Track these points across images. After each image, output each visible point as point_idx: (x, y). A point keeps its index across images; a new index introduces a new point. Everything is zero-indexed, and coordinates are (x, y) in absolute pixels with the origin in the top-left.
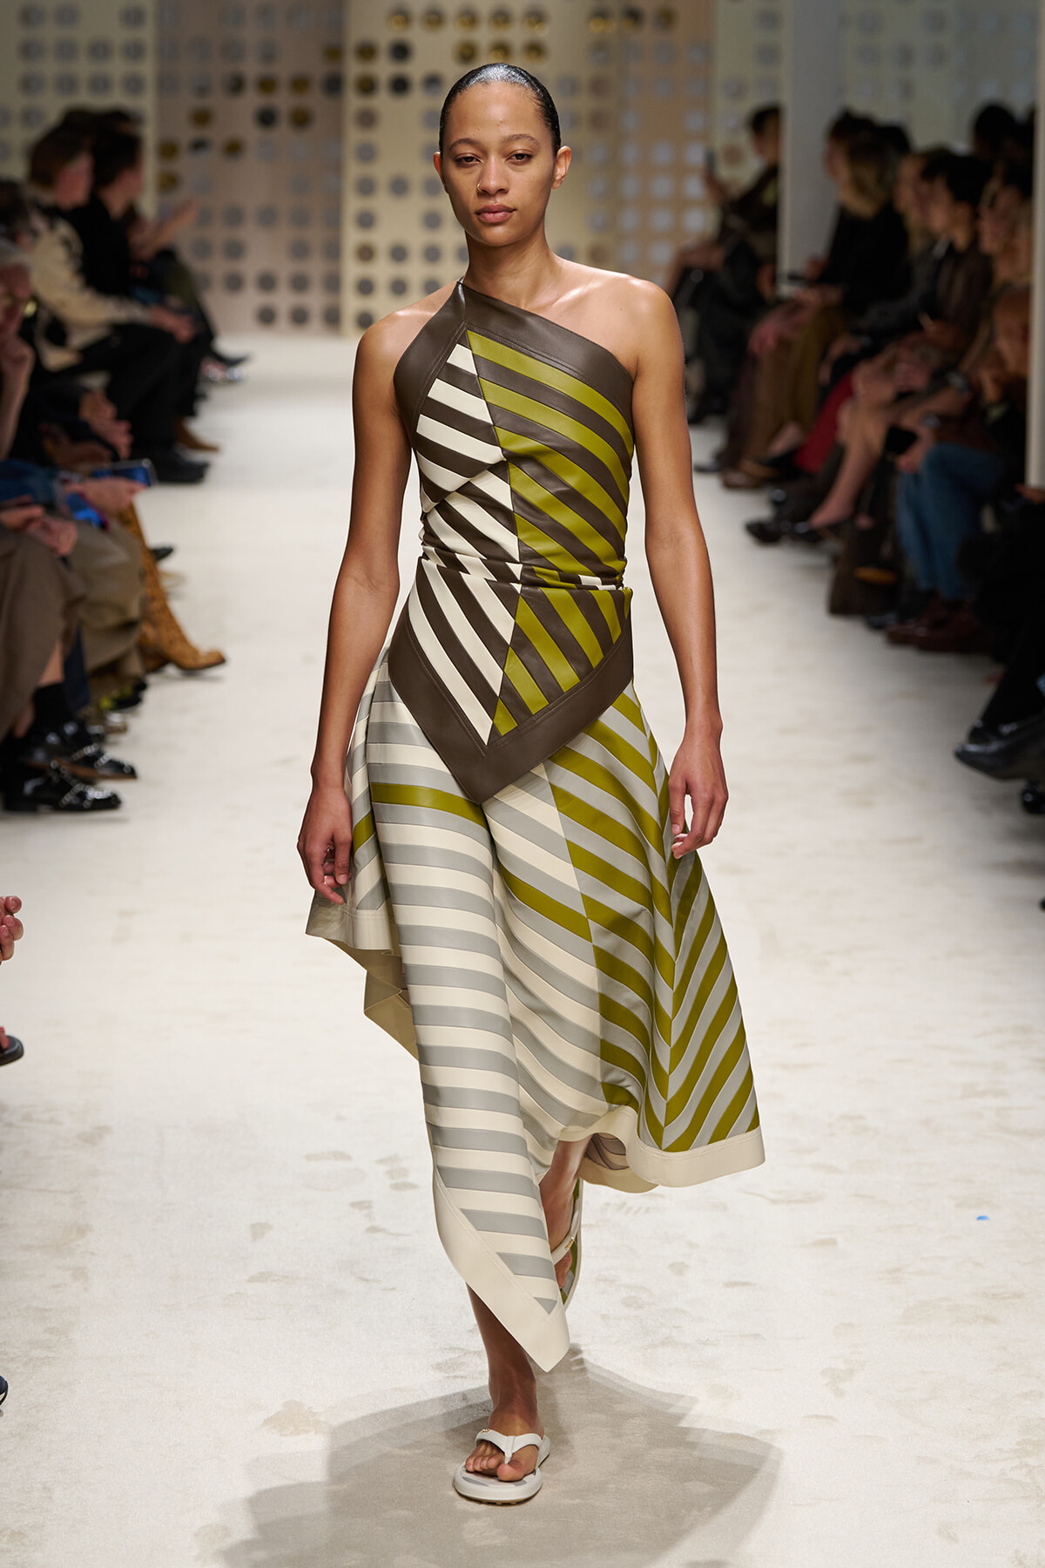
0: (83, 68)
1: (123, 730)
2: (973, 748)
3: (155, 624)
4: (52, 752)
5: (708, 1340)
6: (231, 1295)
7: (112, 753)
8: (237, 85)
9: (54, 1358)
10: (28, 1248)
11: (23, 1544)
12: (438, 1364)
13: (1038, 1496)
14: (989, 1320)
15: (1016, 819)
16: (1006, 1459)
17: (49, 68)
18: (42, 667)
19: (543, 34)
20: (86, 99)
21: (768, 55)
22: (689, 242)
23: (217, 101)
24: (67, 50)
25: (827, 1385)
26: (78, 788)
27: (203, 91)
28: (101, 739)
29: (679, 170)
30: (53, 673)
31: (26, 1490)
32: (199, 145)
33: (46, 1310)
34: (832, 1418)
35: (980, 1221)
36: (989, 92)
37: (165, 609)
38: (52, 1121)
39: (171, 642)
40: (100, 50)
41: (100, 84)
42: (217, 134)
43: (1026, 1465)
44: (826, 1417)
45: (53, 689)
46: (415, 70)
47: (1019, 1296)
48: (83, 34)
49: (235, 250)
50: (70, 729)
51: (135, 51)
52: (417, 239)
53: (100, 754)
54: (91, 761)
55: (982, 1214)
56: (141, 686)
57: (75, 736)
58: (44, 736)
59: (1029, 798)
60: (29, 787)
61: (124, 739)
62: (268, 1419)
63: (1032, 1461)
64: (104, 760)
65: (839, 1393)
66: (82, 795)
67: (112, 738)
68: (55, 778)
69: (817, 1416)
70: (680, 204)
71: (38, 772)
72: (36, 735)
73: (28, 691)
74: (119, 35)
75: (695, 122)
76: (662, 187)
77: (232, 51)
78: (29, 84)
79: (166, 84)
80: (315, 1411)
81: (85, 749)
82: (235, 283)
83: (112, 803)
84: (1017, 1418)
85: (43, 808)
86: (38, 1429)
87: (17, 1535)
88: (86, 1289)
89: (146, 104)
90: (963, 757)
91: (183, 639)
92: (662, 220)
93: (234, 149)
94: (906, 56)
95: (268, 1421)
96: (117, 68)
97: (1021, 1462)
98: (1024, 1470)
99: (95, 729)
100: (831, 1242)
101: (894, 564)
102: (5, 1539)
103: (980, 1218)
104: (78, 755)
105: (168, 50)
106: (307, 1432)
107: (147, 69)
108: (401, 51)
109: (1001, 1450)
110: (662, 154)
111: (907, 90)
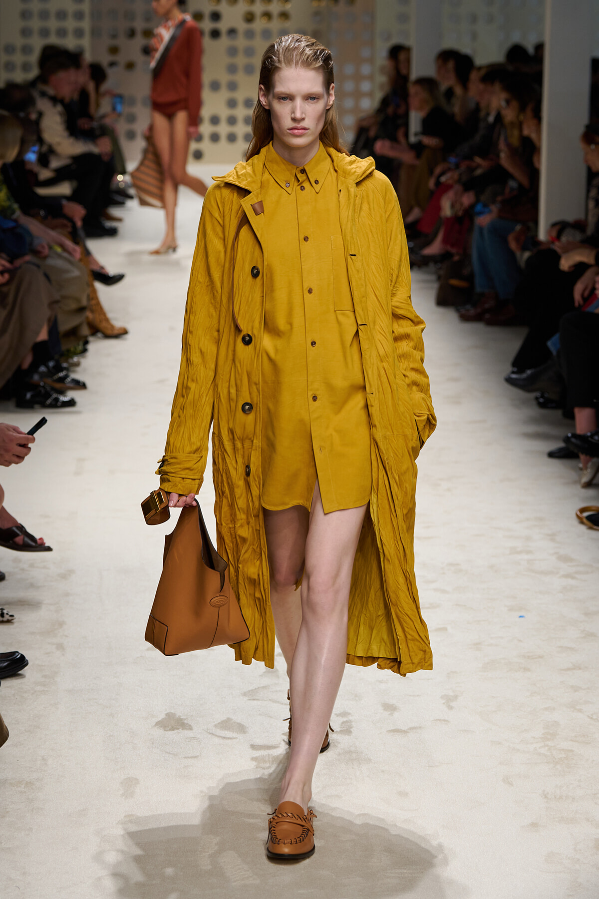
0: (53, 24)
1: (78, 364)
2: (514, 376)
3: (92, 311)
4: (43, 376)
5: (382, 680)
6: (138, 658)
7: (73, 376)
8: (132, 34)
9: (47, 691)
10: (33, 633)
11: (32, 789)
12: (245, 693)
13: (554, 761)
14: (526, 669)
15: (535, 411)
16: (537, 742)
17: (36, 24)
18: (37, 333)
19: (288, 7)
20: (53, 40)
21: (403, 18)
22: (363, 115)
23: (122, 42)
24: (44, 15)
25: (444, 703)
26: (55, 395)
27: (114, 36)
28: (67, 369)
29: (358, 78)
30: (43, 336)
31: (34, 760)
32: (112, 64)
33: (42, 666)
34: (447, 721)
35: (521, 618)
36: (516, 38)
37: (98, 304)
38: (45, 567)
39: (100, 321)
40: (61, 15)
41: (62, 33)
42: (122, 59)
43: (547, 746)
44: (444, 720)
45: (43, 343)
46: (223, 26)
47: (541, 657)
48: (53, 7)
49: (132, 119)
50: (51, 364)
51: (79, 16)
52: (224, 113)
53: (67, 376)
54: (62, 380)
55: (522, 614)
56: (86, 342)
57: (54, 367)
58: (38, 367)
59: (541, 400)
60: (28, 396)
61: (78, 369)
62: (158, 722)
63: (550, 743)
64: (69, 380)
65: (451, 708)
66: (57, 400)
67: (72, 369)
68: (43, 391)
69: (440, 720)
70: (358, 95)
71: (34, 387)
72: (34, 367)
73: (30, 344)
74: (71, 8)
75: (366, 53)
76: (349, 86)
77: (130, 16)
78: (26, 32)
79: (95, 33)
80: (182, 718)
81: (60, 374)
82: (131, 135)
83: (72, 403)
84: (542, 721)
85: (36, 406)
86: (39, 728)
87: (29, 784)
88: (63, 655)
89: (86, 43)
90: (509, 380)
91: (107, 320)
92: (349, 103)
93: (130, 66)
94: (474, 19)
95: (157, 724)
96: (70, 24)
97: (544, 744)
98: (546, 748)
99: (65, 365)
100: (445, 629)
101: (470, 278)
102: (23, 786)
103: (521, 617)
104: (56, 377)
105: (96, 15)
106: (178, 729)
107: (86, 25)
108: (216, 16)
109: (534, 738)
110: (349, 69)
111: (474, 36)
